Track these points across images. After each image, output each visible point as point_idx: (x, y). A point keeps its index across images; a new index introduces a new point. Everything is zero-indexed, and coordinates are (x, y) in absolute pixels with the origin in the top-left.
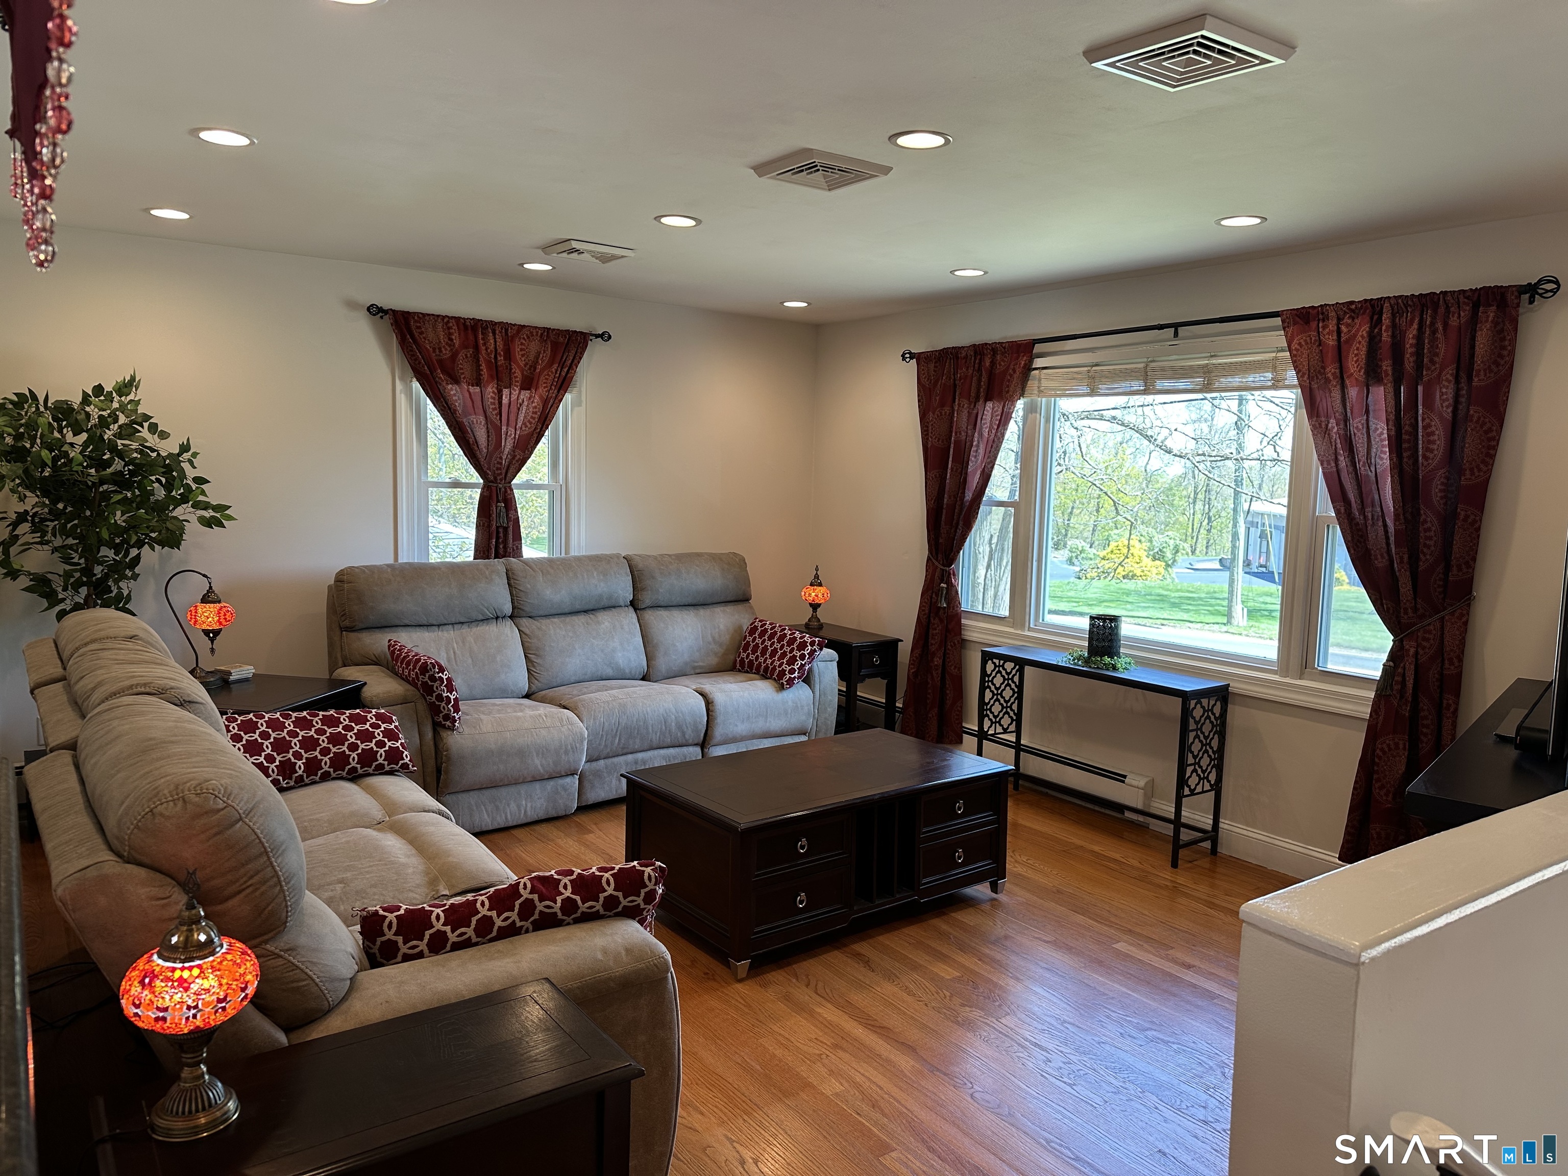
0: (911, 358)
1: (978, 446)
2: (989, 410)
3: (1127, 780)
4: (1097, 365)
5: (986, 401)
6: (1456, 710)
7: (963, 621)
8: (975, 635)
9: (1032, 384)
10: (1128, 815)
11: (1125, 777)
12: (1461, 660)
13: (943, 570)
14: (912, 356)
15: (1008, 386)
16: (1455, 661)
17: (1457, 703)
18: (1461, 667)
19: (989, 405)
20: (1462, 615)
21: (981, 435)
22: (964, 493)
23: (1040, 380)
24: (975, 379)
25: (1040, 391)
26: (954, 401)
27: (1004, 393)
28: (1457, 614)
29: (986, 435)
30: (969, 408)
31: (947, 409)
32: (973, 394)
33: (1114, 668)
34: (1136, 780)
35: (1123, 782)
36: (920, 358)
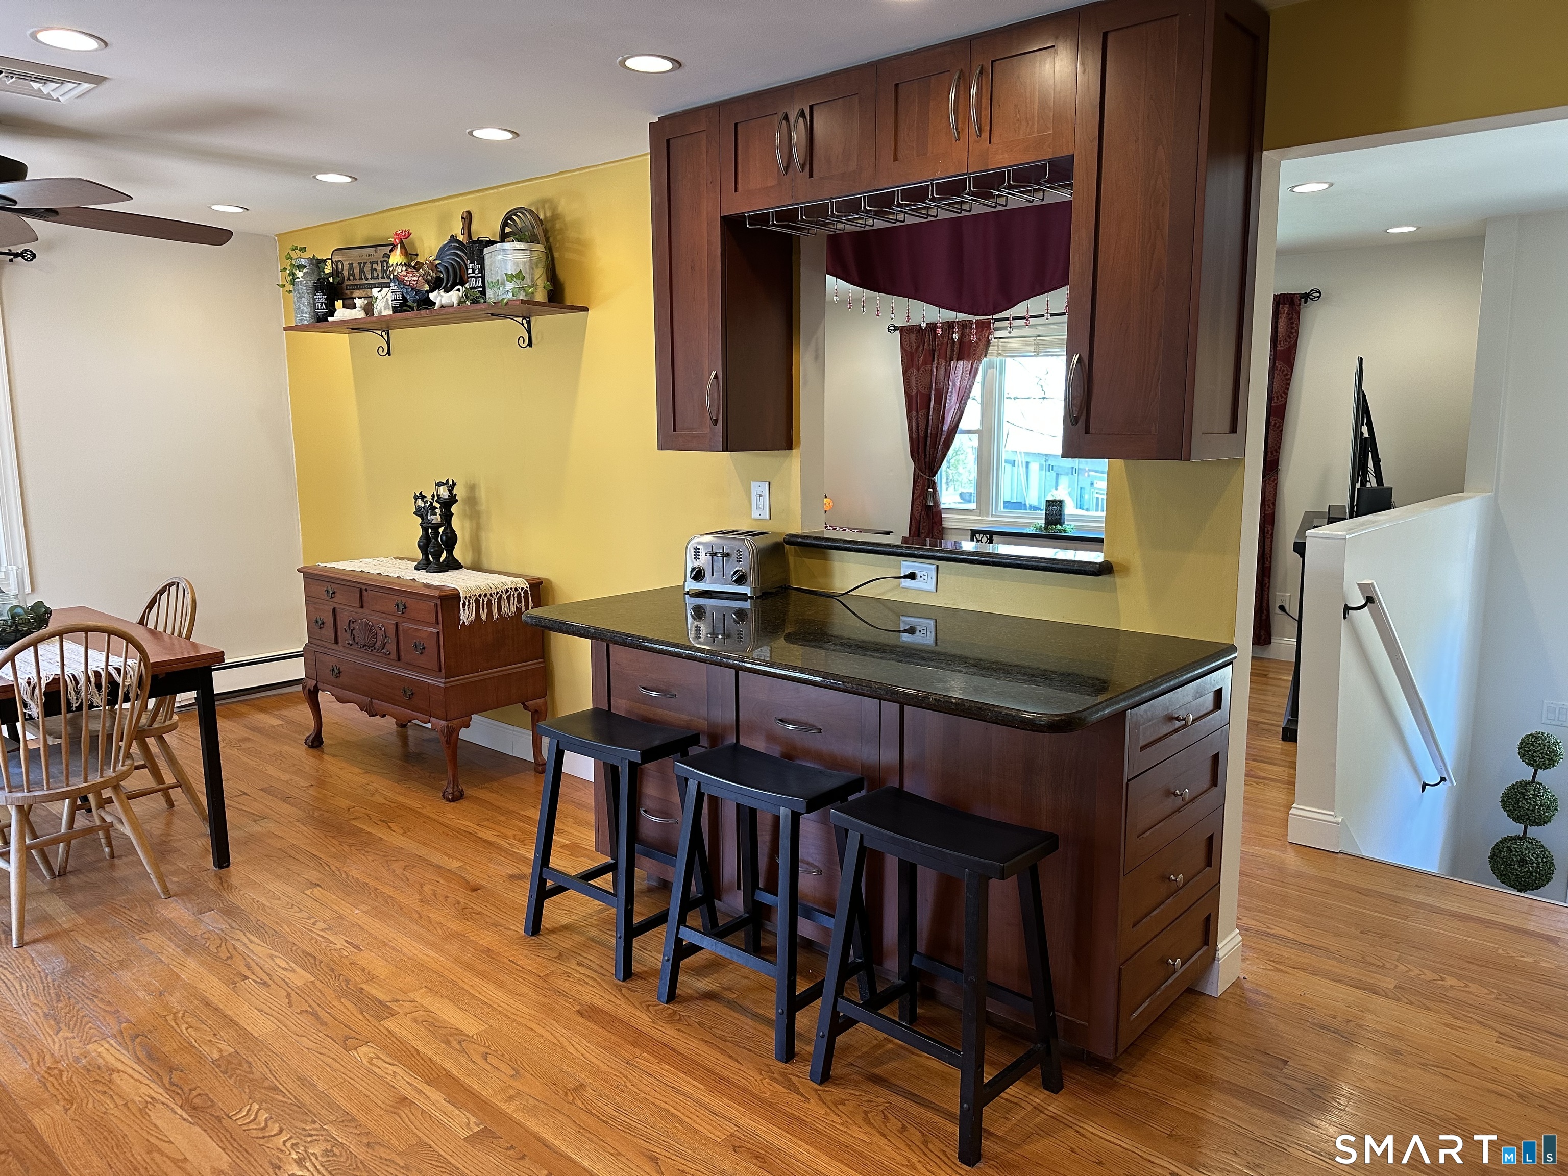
0: (895, 330)
1: (952, 392)
2: (960, 368)
4: (1039, 336)
5: (957, 361)
6: (1272, 533)
8: (950, 523)
9: (993, 349)
12: (1274, 504)
13: (929, 480)
14: (896, 328)
15: (975, 350)
16: (1271, 505)
17: (1273, 530)
18: (1274, 509)
19: (961, 363)
20: (1275, 480)
21: (954, 385)
22: (943, 425)
23: (998, 346)
24: (949, 345)
25: (999, 354)
26: (933, 361)
27: (972, 355)
28: (1272, 479)
29: (958, 384)
30: (946, 365)
31: (929, 366)
32: (948, 356)
33: (1065, 531)
36: (903, 330)
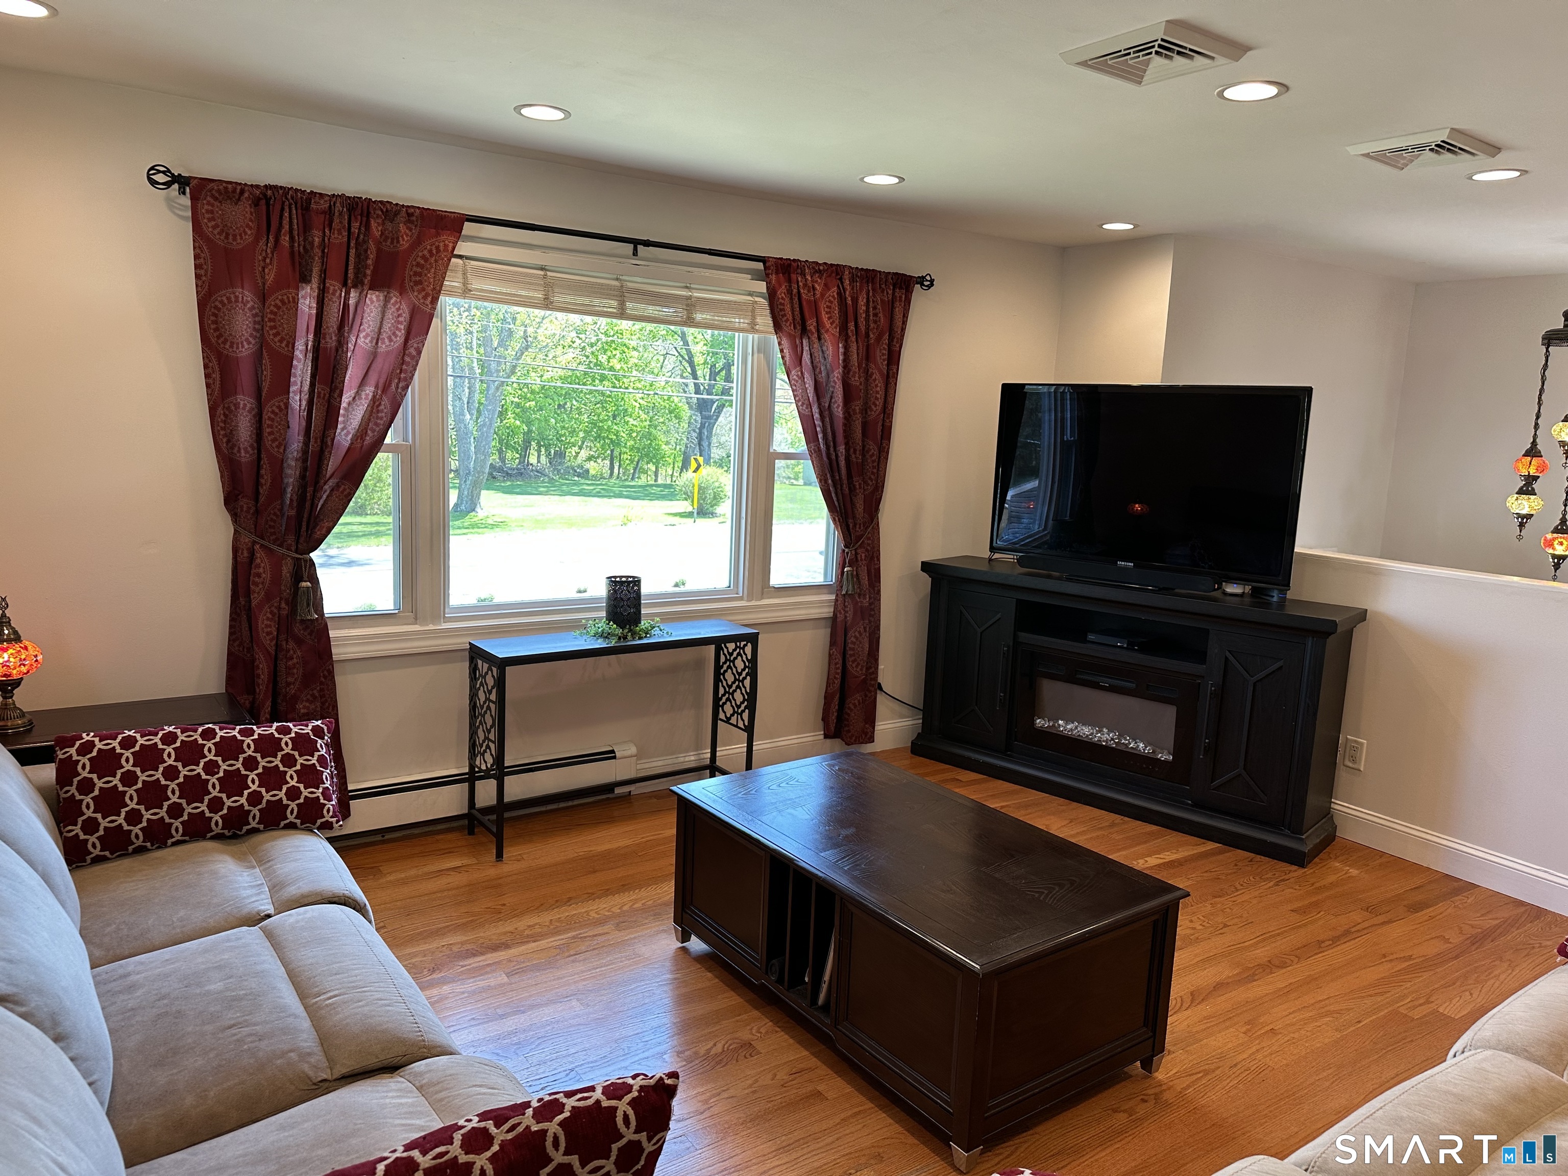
0: (173, 183)
3: (618, 754)
5: (368, 290)
7: (332, 634)
10: (618, 791)
11: (613, 752)
14: (175, 180)
19: (372, 296)
23: (465, 274)
27: (411, 283)
30: (343, 296)
34: (625, 750)
35: (614, 758)
36: (203, 188)
